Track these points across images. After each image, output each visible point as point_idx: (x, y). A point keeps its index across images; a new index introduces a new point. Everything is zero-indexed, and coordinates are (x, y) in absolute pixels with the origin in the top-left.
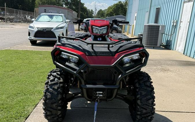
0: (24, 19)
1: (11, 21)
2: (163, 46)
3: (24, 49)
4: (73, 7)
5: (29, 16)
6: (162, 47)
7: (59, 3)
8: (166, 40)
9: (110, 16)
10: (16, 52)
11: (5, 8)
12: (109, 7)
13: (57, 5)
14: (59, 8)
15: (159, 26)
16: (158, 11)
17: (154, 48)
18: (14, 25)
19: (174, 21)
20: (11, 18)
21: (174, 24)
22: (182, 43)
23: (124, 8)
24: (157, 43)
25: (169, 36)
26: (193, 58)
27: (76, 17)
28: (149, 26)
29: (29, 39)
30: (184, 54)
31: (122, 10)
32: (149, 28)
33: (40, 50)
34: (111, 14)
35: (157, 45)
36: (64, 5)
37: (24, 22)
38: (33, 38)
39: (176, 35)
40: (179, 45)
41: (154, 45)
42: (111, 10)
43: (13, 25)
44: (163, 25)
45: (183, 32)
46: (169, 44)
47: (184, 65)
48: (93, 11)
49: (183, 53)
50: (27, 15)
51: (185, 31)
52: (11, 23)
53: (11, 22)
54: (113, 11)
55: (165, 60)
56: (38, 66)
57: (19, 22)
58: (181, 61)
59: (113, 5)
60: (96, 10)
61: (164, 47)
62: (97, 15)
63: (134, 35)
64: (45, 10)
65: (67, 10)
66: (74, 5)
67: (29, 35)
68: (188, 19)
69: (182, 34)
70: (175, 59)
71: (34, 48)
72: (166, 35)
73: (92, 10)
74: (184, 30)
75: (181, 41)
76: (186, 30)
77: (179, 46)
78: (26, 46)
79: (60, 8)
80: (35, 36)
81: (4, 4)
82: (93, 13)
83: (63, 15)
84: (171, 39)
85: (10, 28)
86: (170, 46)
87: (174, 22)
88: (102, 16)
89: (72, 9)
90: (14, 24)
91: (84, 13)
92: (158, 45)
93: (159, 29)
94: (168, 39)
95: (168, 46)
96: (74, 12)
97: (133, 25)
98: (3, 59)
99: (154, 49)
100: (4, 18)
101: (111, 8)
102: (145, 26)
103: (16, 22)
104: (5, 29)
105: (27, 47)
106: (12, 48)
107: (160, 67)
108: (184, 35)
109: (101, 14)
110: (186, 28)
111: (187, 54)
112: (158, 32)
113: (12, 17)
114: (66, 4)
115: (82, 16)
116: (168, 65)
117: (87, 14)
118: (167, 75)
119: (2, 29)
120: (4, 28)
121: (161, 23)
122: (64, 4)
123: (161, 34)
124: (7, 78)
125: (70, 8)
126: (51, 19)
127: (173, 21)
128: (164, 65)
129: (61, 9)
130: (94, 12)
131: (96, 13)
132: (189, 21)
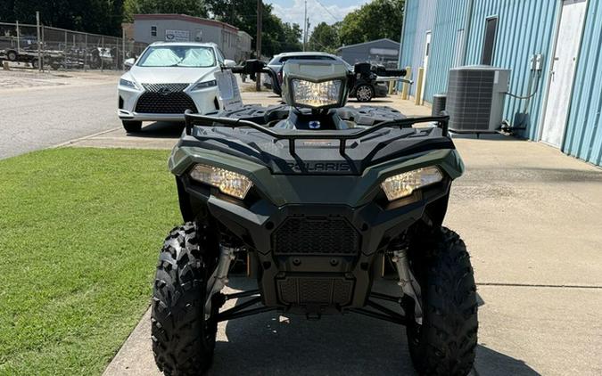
0: (91, 59)
1: (56, 64)
2: (505, 130)
3: (110, 147)
4: (238, 17)
5: (108, 50)
6: (502, 132)
7: (194, 8)
8: (516, 111)
9: (352, 44)
10: (92, 153)
11: (38, 26)
12: (350, 14)
13: (188, 14)
14: (195, 21)
15: (492, 73)
16: (492, 27)
17: (478, 136)
18: (66, 76)
19: (536, 57)
20: (56, 56)
21: (534, 65)
22: (558, 119)
23: (396, 18)
24: (488, 121)
25: (523, 101)
26: (587, 161)
27: (247, 48)
28: (464, 72)
29: (121, 118)
30: (563, 151)
31: (391, 24)
32: (464, 79)
33: (156, 148)
34: (354, 37)
35: (487, 127)
36: (210, 13)
37: (93, 69)
38: (131, 115)
39: (540, 96)
40: (550, 127)
41: (479, 127)
42: (355, 24)
43: (63, 76)
44: (507, 68)
45: (560, 89)
46: (523, 123)
47: (556, 180)
48: (300, 28)
49: (560, 148)
50: (100, 46)
51: (564, 86)
52: (55, 73)
53: (55, 68)
54: (362, 27)
55: (507, 169)
56: (158, 188)
57: (79, 67)
58: (550, 170)
59: (360, 9)
60: (309, 25)
61: (507, 134)
62: (311, 39)
63: (424, 100)
64: (154, 28)
65: (220, 29)
66: (241, 10)
67: (121, 105)
68: (574, 51)
69: (559, 95)
70: (534, 166)
71: (138, 142)
72: (515, 97)
73: (296, 27)
74: (562, 82)
75: (555, 114)
76: (568, 82)
77: (550, 129)
78: (115, 138)
79: (200, 22)
80: (138, 109)
81: (35, 14)
82: (300, 36)
83: (213, 45)
84: (528, 111)
85: (55, 87)
86: (525, 129)
87: (534, 61)
88: (326, 44)
89: (237, 24)
90: (65, 74)
91: (273, 36)
92: (492, 128)
93: (493, 80)
94: (519, 110)
95: (519, 131)
96: (241, 33)
97: (422, 71)
98: (60, 170)
99: (478, 138)
100: (33, 56)
101: (356, 19)
102: (453, 72)
103: (70, 68)
104: (41, 90)
105: (117, 141)
106: (75, 144)
107: (489, 186)
108: (563, 97)
109: (325, 36)
110: (569, 76)
111: (570, 150)
112: (491, 90)
113: (56, 53)
114: (217, 11)
115: (265, 44)
116: (513, 181)
117: (281, 39)
118: (503, 205)
119: (33, 91)
120: (39, 88)
121: (499, 64)
122: (210, 10)
123: (497, 94)
124: (86, 216)
125: (231, 20)
126: (179, 60)
127: (533, 57)
128: (501, 180)
129: (201, 26)
130: (301, 31)
131: (310, 34)
132: (576, 56)
